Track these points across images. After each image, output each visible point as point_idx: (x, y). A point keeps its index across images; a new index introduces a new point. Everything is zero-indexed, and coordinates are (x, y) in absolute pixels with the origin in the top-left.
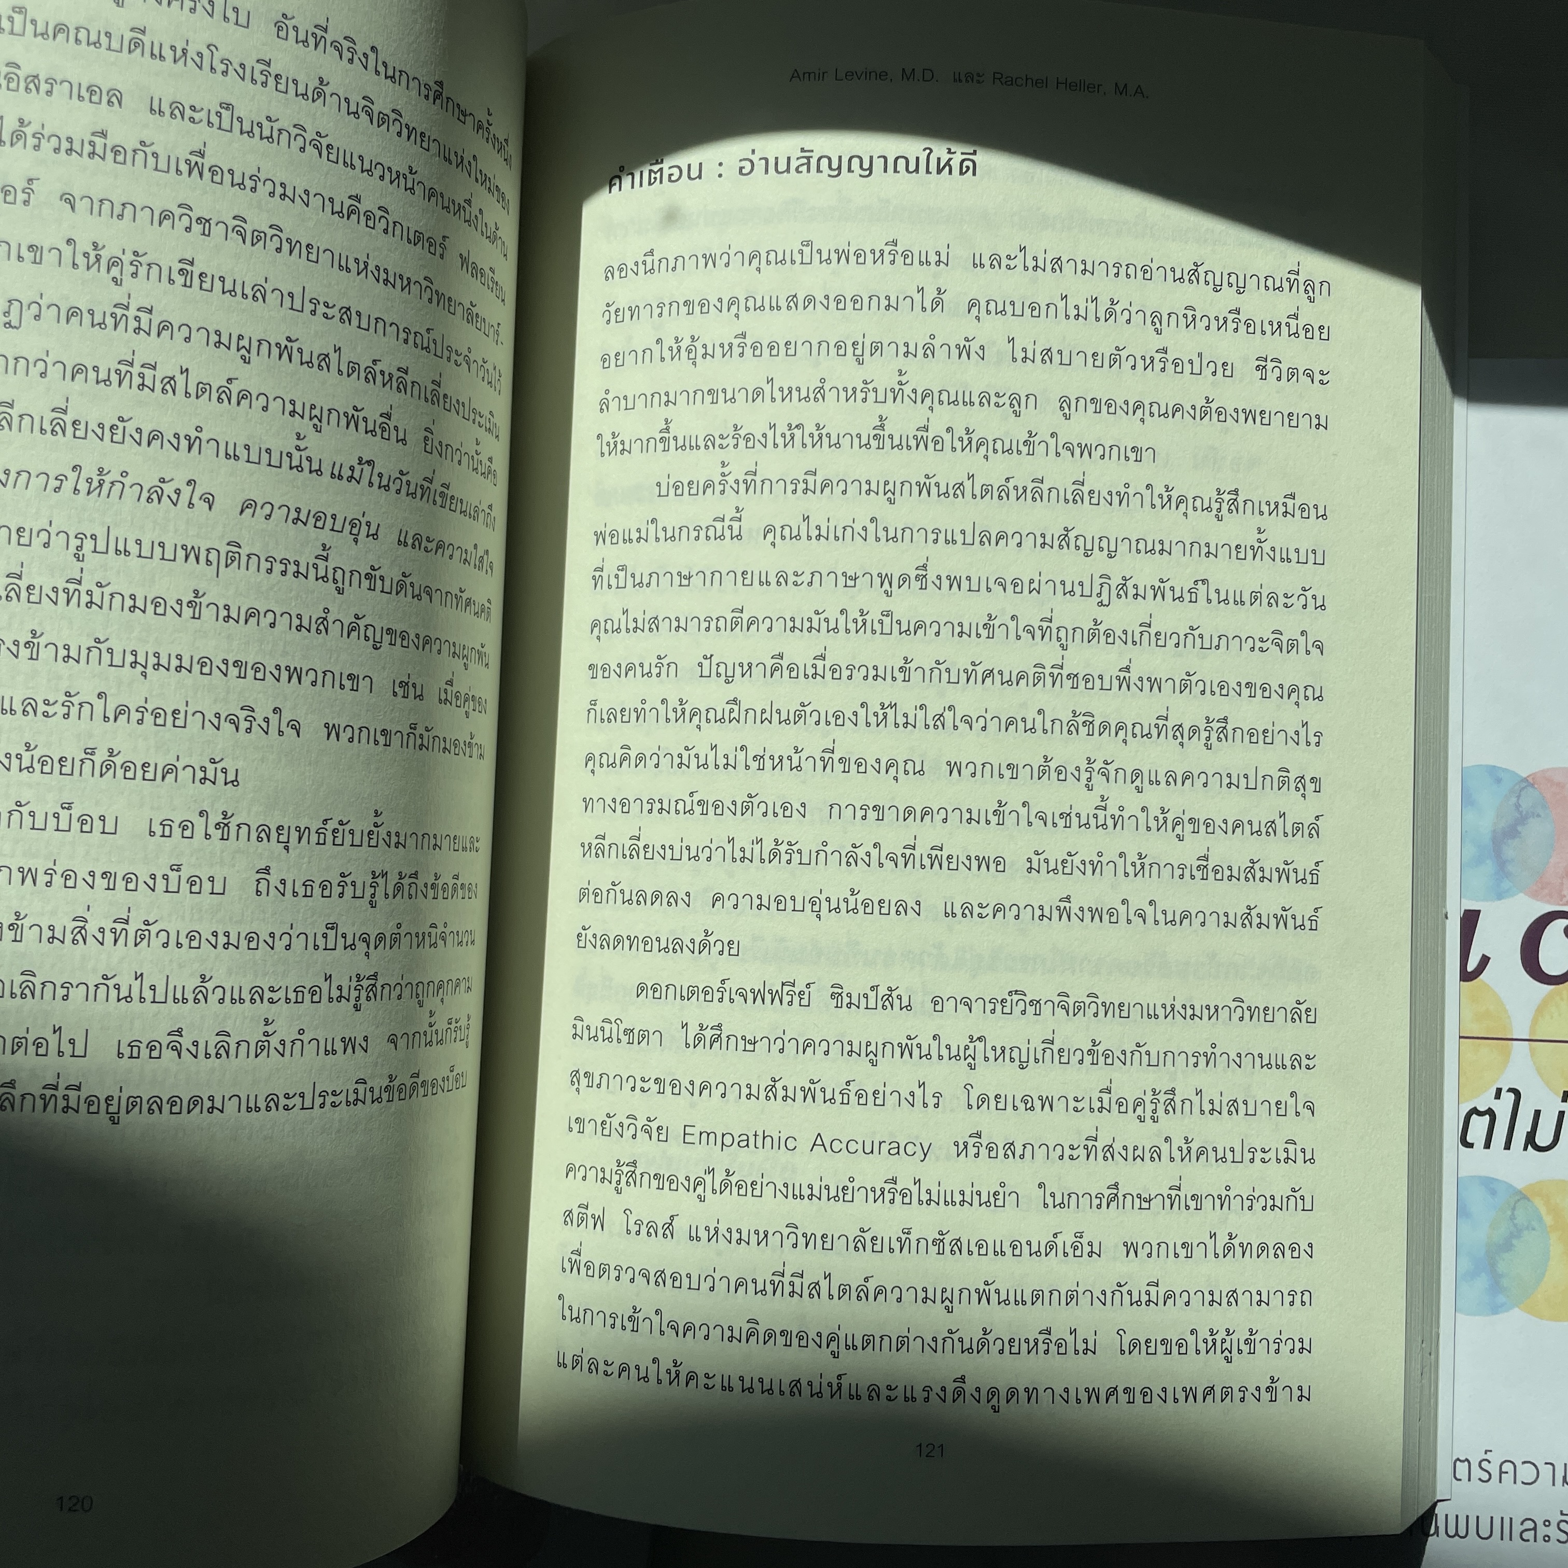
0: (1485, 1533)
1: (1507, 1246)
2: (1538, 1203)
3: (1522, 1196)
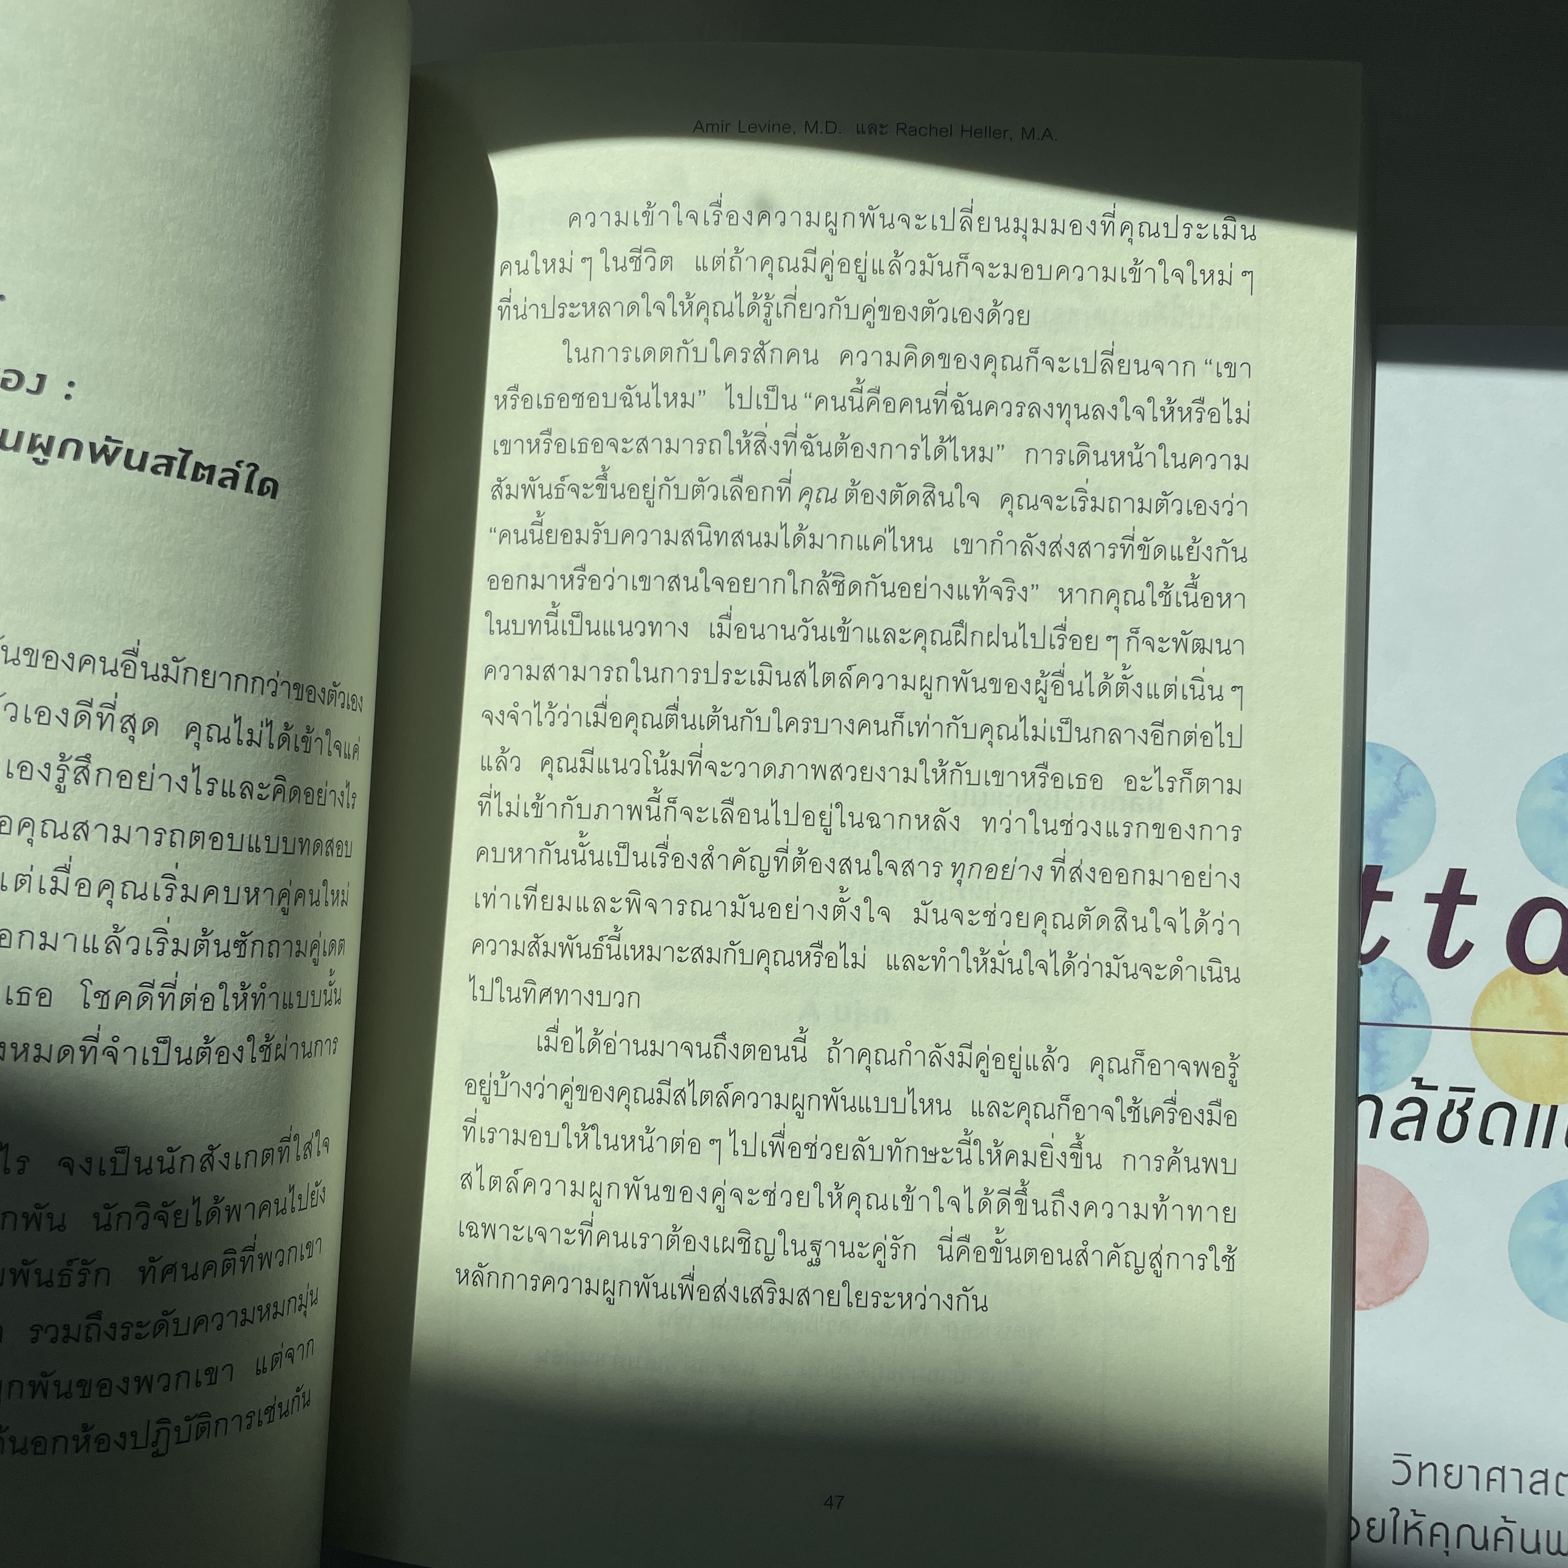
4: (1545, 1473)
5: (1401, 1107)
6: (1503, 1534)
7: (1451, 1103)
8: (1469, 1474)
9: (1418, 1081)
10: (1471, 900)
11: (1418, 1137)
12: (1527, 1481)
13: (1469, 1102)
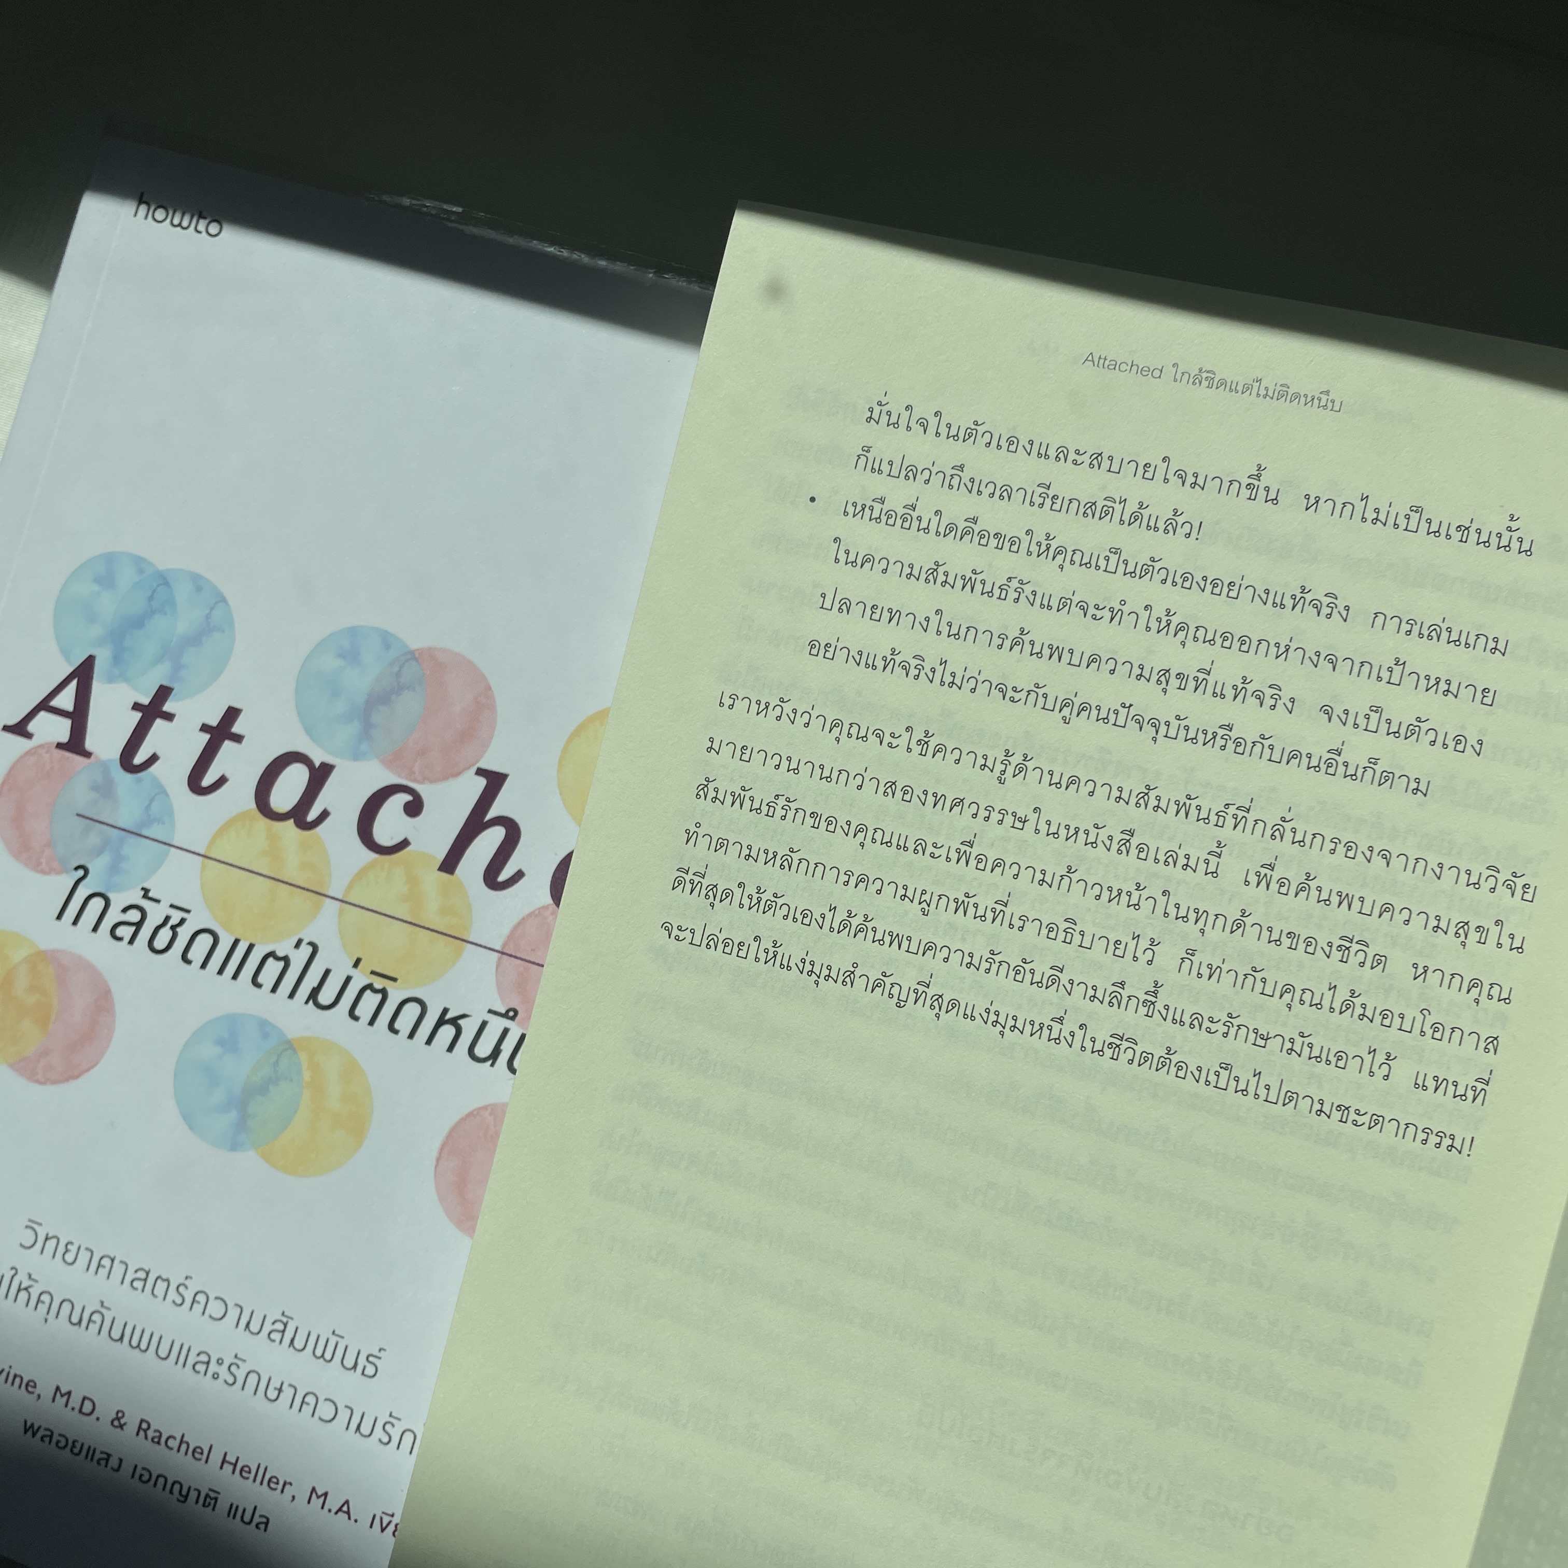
0: (163, 1352)
1: (263, 1089)
2: (303, 1057)
3: (289, 1046)
4: (148, 1273)
5: (125, 910)
6: (96, 1317)
7: (167, 919)
8: (84, 1256)
9: (146, 891)
10: (238, 738)
11: (131, 942)
12: (130, 1276)
13: (182, 921)
